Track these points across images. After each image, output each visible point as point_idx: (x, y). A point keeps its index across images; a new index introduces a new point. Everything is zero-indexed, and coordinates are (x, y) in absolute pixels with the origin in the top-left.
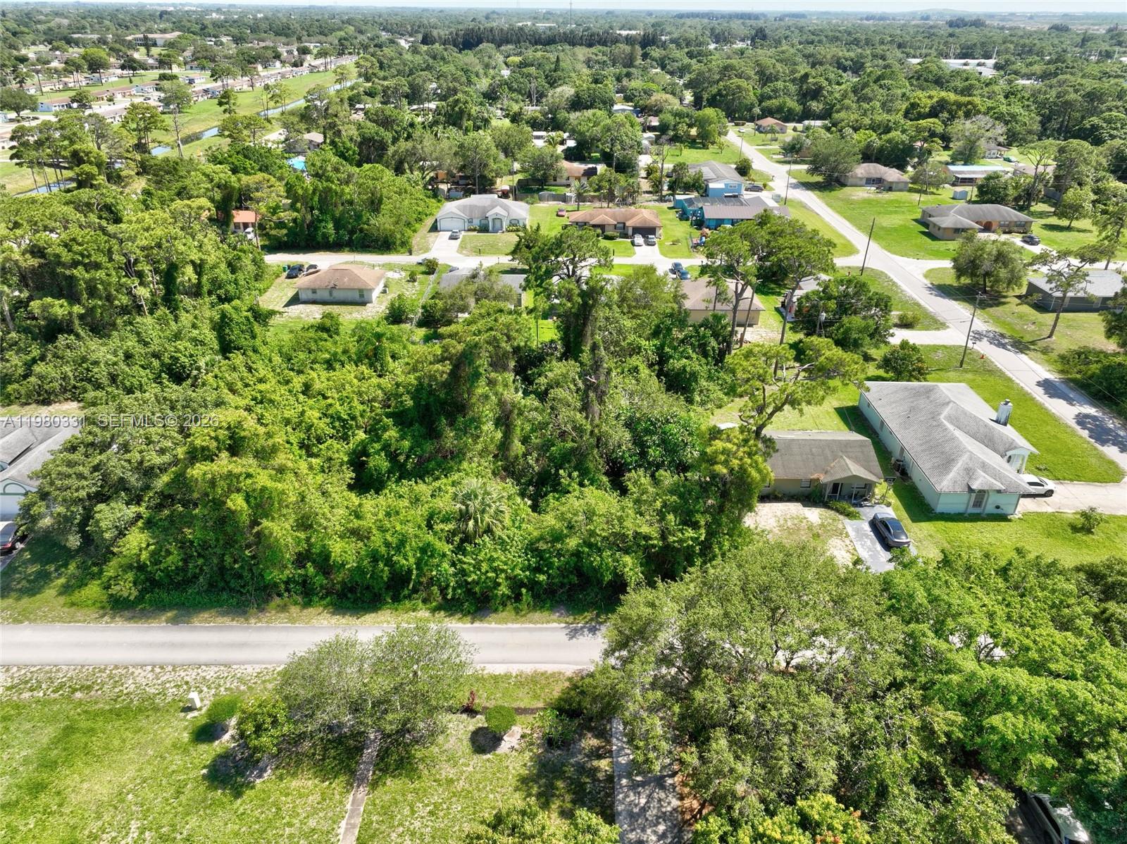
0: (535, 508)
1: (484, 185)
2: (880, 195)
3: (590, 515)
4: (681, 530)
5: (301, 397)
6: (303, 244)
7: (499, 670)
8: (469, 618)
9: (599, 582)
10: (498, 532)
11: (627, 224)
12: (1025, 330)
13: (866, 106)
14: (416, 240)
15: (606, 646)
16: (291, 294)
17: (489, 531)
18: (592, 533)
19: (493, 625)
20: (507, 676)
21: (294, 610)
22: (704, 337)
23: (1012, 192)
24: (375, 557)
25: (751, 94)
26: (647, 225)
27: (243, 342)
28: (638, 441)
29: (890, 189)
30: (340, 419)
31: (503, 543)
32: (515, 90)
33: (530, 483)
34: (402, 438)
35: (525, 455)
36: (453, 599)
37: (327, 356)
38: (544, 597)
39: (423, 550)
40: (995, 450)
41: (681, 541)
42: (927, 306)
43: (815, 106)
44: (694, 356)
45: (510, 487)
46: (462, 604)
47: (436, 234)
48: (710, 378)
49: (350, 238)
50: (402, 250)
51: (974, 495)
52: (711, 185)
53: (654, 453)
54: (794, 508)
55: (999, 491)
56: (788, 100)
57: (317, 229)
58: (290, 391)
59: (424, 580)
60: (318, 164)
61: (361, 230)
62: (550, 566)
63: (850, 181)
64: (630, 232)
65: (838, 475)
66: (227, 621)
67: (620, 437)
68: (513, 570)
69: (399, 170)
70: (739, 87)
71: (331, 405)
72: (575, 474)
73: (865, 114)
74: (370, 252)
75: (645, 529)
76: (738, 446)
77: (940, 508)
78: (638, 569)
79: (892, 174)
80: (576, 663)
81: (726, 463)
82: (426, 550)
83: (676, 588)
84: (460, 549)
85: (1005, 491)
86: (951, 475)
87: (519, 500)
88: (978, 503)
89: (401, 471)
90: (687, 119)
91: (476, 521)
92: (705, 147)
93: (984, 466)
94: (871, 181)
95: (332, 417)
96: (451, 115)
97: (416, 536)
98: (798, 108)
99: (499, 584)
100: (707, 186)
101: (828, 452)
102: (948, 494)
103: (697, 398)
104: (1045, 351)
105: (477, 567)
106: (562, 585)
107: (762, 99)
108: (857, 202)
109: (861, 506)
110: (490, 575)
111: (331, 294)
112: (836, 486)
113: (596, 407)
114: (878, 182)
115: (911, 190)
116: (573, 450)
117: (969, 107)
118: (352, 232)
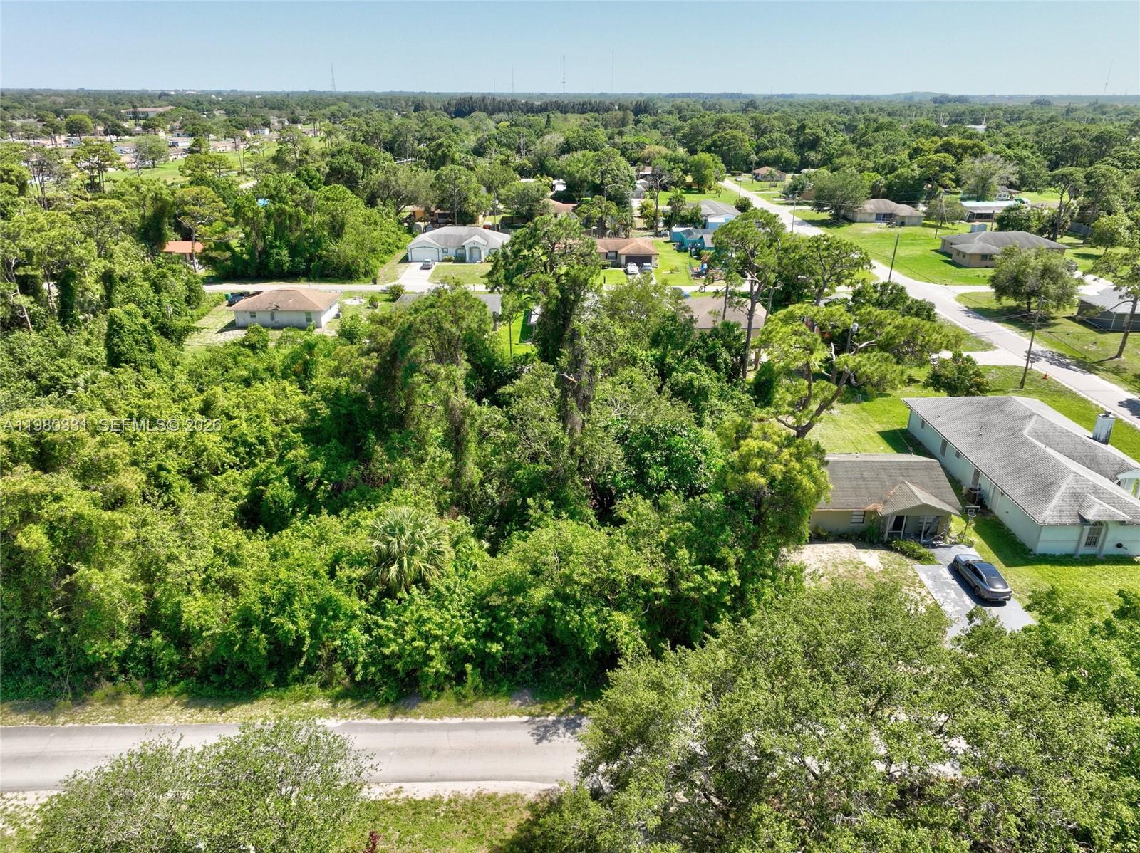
0: (493, 552)
2: (892, 230)
3: (564, 554)
4: (701, 572)
5: (199, 417)
6: (251, 271)
7: (422, 791)
8: (387, 709)
9: (581, 652)
10: (434, 582)
11: (620, 252)
12: (1087, 351)
13: (866, 150)
14: (382, 271)
15: (582, 756)
16: (227, 321)
17: (420, 580)
18: (568, 580)
19: (422, 720)
20: (435, 802)
21: (130, 701)
22: (714, 347)
23: (1034, 223)
24: (246, 620)
25: (748, 144)
26: (642, 253)
27: (136, 355)
28: (634, 459)
29: (903, 224)
30: (245, 443)
31: (439, 597)
32: (505, 145)
33: (490, 521)
34: (313, 458)
35: (482, 483)
36: (364, 681)
37: (245, 373)
38: (499, 676)
39: (322, 609)
40: (1102, 474)
41: (697, 589)
42: (965, 328)
43: (813, 156)
44: (703, 368)
45: (463, 525)
46: (377, 689)
47: (406, 265)
48: (722, 396)
49: (308, 267)
50: (366, 280)
51: (1087, 528)
52: (710, 220)
53: (657, 474)
54: (845, 551)
55: (1123, 523)
56: (785, 150)
57: (268, 255)
58: (184, 410)
59: (323, 653)
60: (272, 185)
61: (320, 258)
62: (507, 629)
63: (859, 217)
64: (623, 261)
65: (902, 505)
66: (22, 720)
67: (610, 456)
68: (451, 636)
69: (371, 202)
70: (734, 137)
71: (235, 426)
72: (549, 503)
73: (867, 158)
74: (329, 281)
75: (644, 572)
76: (781, 446)
77: (1041, 548)
78: (637, 632)
79: (904, 210)
80: (543, 779)
81: (763, 470)
82: (325, 609)
83: (694, 659)
84: (378, 608)
85: (1132, 523)
86: (1054, 503)
87: (472, 541)
88: (1092, 541)
89: (309, 502)
90: (681, 165)
91: (401, 566)
92: (701, 192)
93: (1096, 490)
94: (880, 217)
95: (235, 441)
96: (433, 160)
97: (310, 588)
98: (796, 158)
99: (432, 658)
100: (706, 221)
101: (885, 477)
102: (1051, 527)
103: (708, 420)
104: (1117, 371)
105: (399, 632)
106: (526, 658)
107: (758, 149)
108: (870, 236)
109: (934, 547)
110: (416, 643)
111: (273, 318)
112: (899, 519)
113: (578, 417)
114: (888, 217)
115: (924, 225)
116: (547, 476)
117: (975, 149)
118: (309, 261)
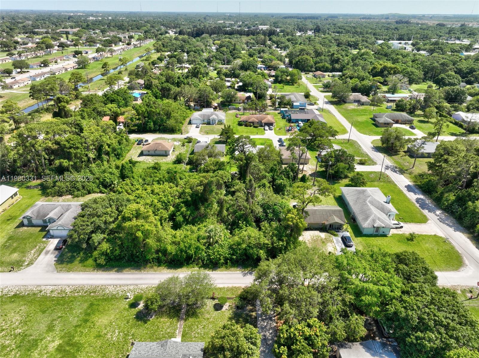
0: (231, 233)
1: (208, 105)
2: (359, 107)
3: (249, 237)
4: (278, 242)
5: (151, 195)
6: (142, 130)
7: (221, 286)
8: (211, 270)
9: (253, 258)
10: (220, 242)
11: (262, 122)
12: (405, 165)
13: (356, 68)
14: (183, 128)
15: (254, 278)
16: (139, 152)
17: (217, 242)
18: (250, 243)
19: (219, 272)
20: (224, 288)
21: (155, 268)
22: (288, 171)
23: (408, 107)
24: (181, 251)
25: (312, 61)
26: (270, 122)
27: (129, 175)
28: (265, 211)
29: (363, 104)
30: (164, 202)
31: (222, 246)
32: (218, 59)
33: (229, 225)
34: (187, 211)
35: (228, 216)
36: (206, 264)
37: (158, 179)
38: (235, 263)
39: (196, 248)
40: (384, 213)
41: (277, 246)
42: (371, 156)
43: (337, 66)
44: (285, 179)
45: (223, 226)
46: (209, 265)
47: (191, 125)
48: (291, 186)
49: (159, 128)
50: (179, 132)
51: (375, 229)
52: (295, 104)
53: (270, 215)
54: (317, 233)
55: (383, 227)
56: (326, 64)
57: (147, 125)
58: (147, 193)
59: (196, 258)
60: (147, 101)
61: (163, 125)
62: (237, 253)
63: (348, 101)
64: (263, 125)
65: (331, 222)
66: (134, 271)
67: (259, 210)
68: (225, 254)
69: (175, 99)
70: (306, 59)
71: (161, 198)
72: (244, 222)
73: (355, 72)
74: (167, 133)
75: (266, 242)
76: (296, 216)
77: (364, 233)
78: (265, 254)
79: (364, 99)
80: (245, 284)
81: (292, 221)
82: (197, 248)
83: (276, 261)
84: (208, 248)
85: (385, 227)
86: (368, 222)
87: (226, 231)
88: (377, 231)
89: (187, 222)
90: (286, 74)
91: (213, 239)
92: (293, 85)
93: (379, 219)
94: (355, 101)
95: (162, 202)
96: (194, 73)
97: (194, 244)
98: (330, 67)
99: (221, 259)
100: (293, 104)
101: (328, 214)
102: (367, 228)
103: (286, 193)
104: (410, 173)
105: (214, 254)
106: (241, 259)
107: (316, 63)
108: (350, 110)
109: (339, 232)
110: (218, 256)
111: (155, 152)
112: (330, 225)
113: (251, 200)
114: (358, 102)
115: (371, 105)
116: (243, 214)
117: (395, 69)
118: (160, 126)
